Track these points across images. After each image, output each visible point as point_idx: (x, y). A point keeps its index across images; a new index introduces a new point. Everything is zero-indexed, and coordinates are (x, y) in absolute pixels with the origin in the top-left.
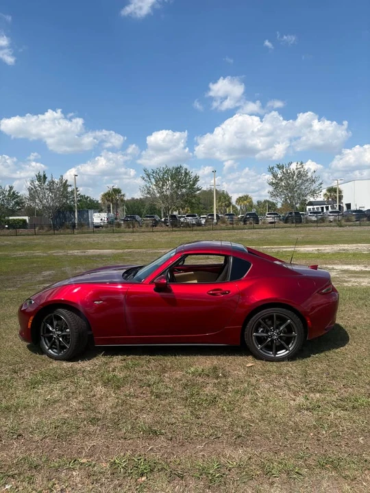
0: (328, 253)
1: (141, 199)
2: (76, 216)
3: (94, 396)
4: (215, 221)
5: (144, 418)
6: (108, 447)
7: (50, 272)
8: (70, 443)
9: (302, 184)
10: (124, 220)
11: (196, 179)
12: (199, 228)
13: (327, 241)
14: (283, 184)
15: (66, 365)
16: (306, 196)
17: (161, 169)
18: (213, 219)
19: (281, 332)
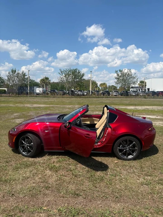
0: (140, 110)
1: (57, 82)
2: (29, 89)
3: (46, 175)
4: (91, 94)
5: (71, 187)
6: (55, 201)
7: (17, 114)
8: (37, 199)
9: (129, 79)
10: (50, 92)
11: (83, 75)
12: (83, 96)
13: (139, 105)
14: (121, 78)
15: (31, 159)
16: (131, 84)
17: (68, 70)
18: (90, 93)
19: (130, 147)
